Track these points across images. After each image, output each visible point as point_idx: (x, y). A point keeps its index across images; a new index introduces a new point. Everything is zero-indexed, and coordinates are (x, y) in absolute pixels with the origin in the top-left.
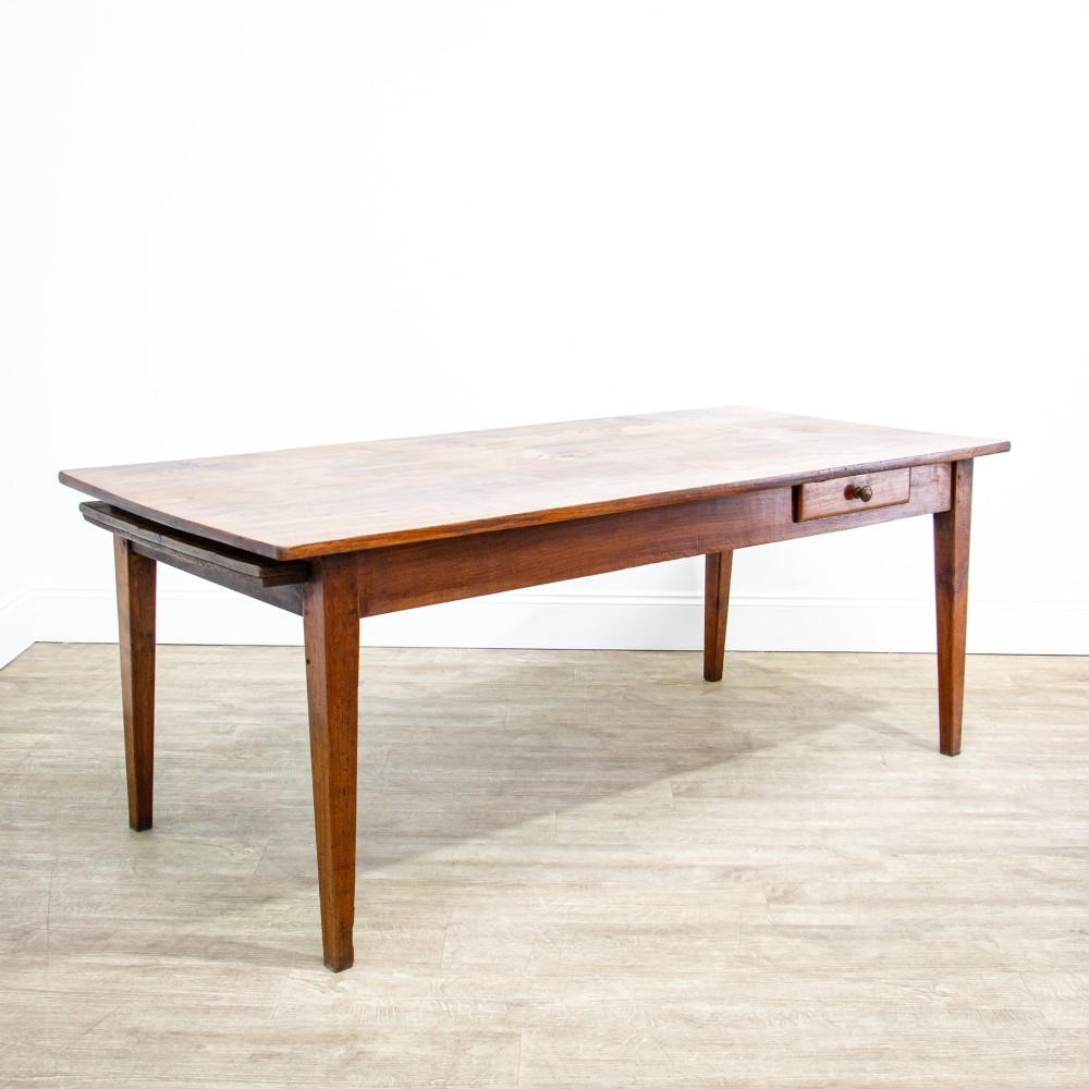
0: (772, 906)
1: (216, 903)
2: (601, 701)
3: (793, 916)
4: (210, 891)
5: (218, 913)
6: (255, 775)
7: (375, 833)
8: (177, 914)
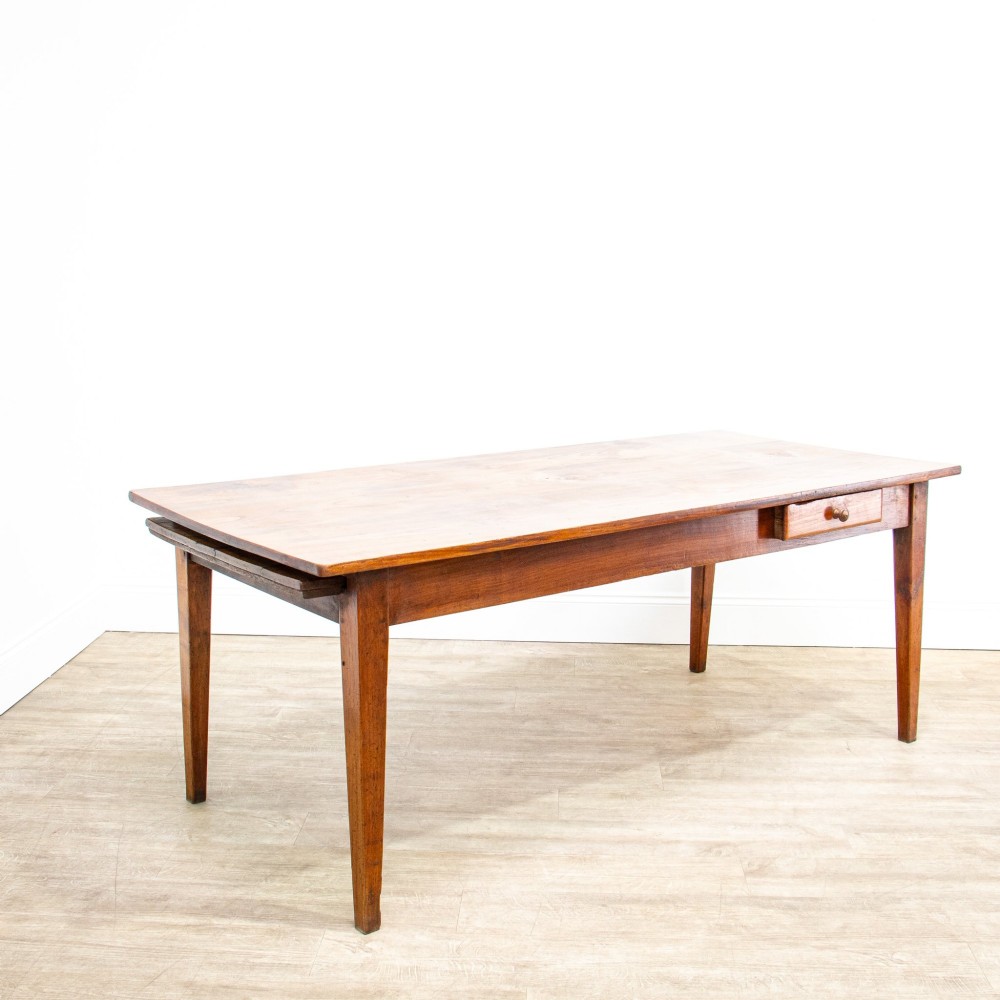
0: (748, 879)
1: (261, 870)
2: (599, 690)
3: (767, 888)
4: (255, 859)
5: (263, 878)
6: (296, 754)
7: (400, 808)
8: (227, 879)
